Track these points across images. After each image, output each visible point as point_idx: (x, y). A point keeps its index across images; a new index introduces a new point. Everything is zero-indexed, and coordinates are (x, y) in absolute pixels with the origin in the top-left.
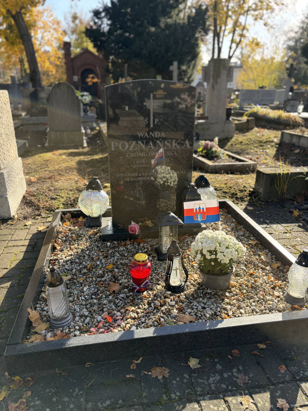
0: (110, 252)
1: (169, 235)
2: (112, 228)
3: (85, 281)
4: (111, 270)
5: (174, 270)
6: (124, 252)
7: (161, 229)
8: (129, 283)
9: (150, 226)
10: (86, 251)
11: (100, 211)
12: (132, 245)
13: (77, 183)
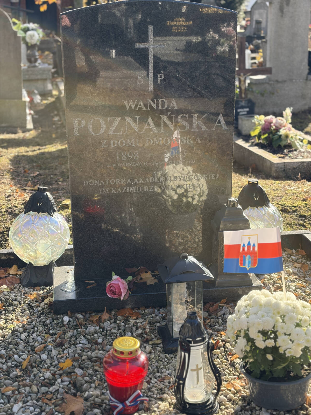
0: (69, 334)
1: (186, 302)
2: (74, 288)
3: (17, 392)
4: (69, 371)
5: (192, 370)
6: (95, 335)
7: (170, 289)
8: (103, 397)
9: (149, 283)
10: (21, 333)
11: (52, 253)
12: (113, 320)
13: (10, 200)
